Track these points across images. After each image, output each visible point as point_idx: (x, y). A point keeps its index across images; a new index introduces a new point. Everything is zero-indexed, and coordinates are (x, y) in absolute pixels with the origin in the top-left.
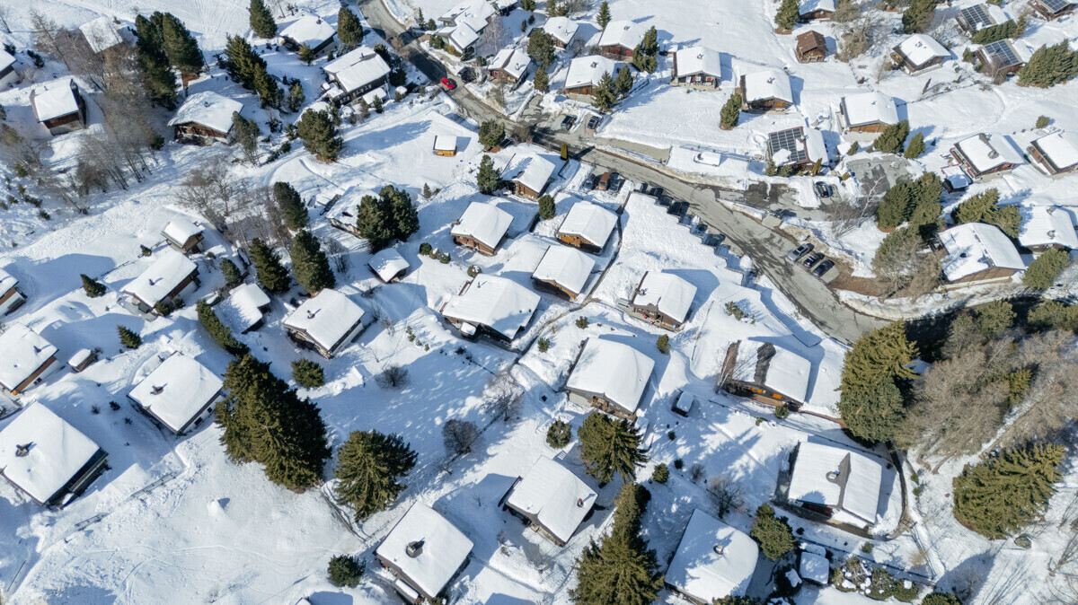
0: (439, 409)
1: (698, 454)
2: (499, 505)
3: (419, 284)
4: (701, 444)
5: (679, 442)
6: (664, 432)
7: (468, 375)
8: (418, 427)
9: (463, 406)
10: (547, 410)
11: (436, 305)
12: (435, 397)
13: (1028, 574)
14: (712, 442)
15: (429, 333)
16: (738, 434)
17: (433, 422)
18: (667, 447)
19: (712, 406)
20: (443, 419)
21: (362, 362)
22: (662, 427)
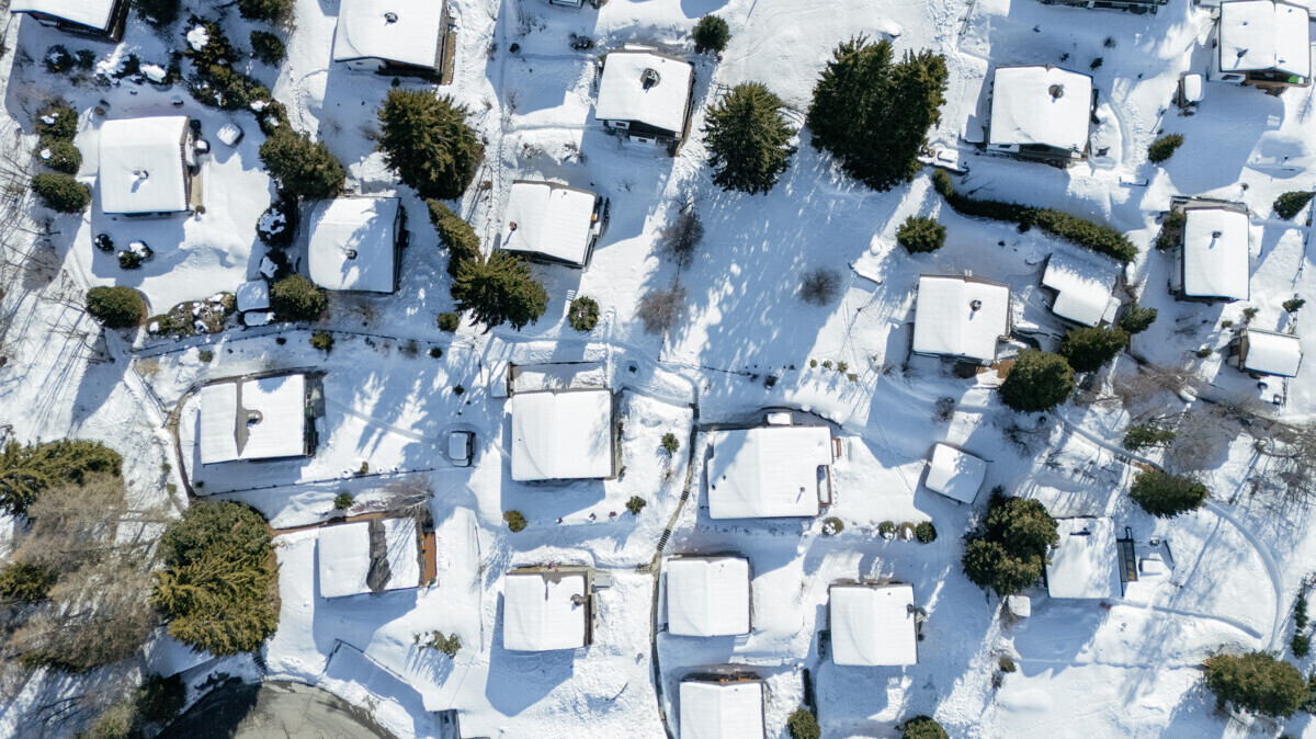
0: (745, 285)
1: (422, 385)
2: (608, 200)
3: (895, 468)
4: (423, 402)
5: (449, 390)
6: (471, 394)
7: (739, 352)
8: (752, 249)
9: (720, 305)
10: (620, 350)
11: (850, 445)
12: (759, 299)
13: (35, 417)
14: (412, 412)
15: (828, 391)
16: (385, 439)
17: (740, 263)
18: (459, 374)
19: (428, 463)
20: (732, 275)
21: (876, 297)
22: (476, 398)
